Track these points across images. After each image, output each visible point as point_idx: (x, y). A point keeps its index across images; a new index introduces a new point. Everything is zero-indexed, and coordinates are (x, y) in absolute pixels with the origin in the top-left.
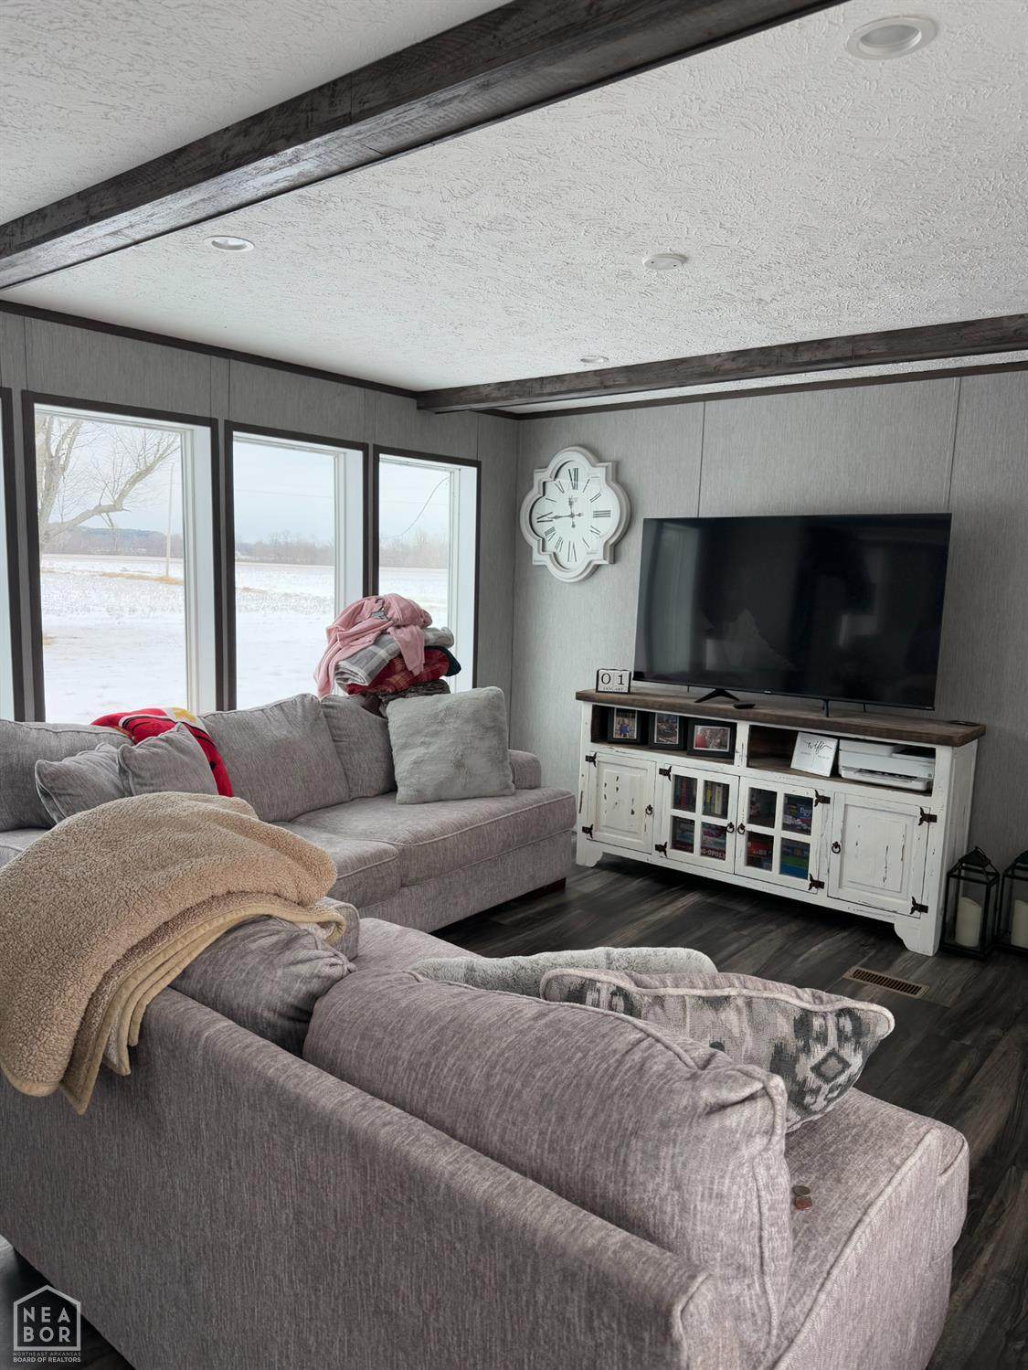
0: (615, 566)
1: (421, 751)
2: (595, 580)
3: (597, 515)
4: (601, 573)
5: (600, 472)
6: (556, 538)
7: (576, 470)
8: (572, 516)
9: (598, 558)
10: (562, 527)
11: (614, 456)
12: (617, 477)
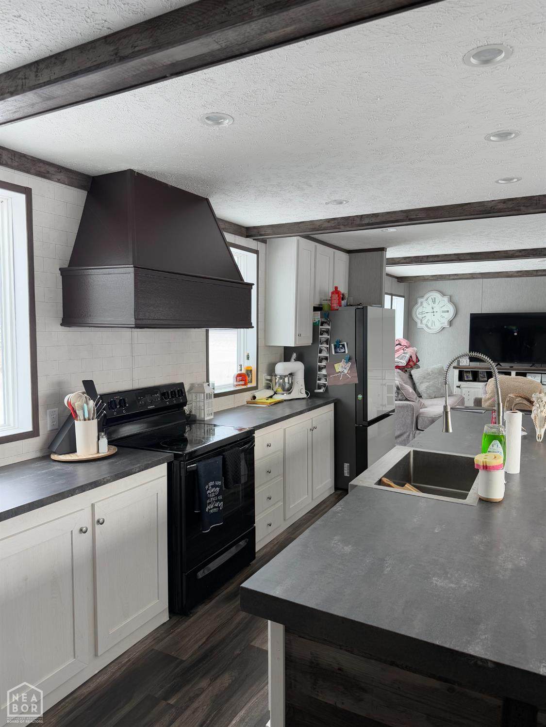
0: (451, 327)
1: (428, 384)
2: (443, 332)
3: (444, 312)
4: (445, 330)
5: (446, 299)
6: (426, 320)
7: (435, 298)
8: (433, 312)
9: (446, 325)
10: (429, 316)
11: (449, 294)
12: (451, 300)
